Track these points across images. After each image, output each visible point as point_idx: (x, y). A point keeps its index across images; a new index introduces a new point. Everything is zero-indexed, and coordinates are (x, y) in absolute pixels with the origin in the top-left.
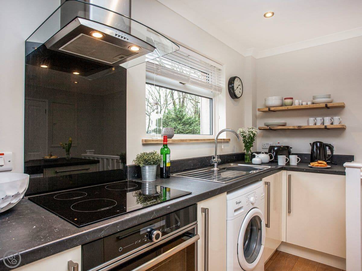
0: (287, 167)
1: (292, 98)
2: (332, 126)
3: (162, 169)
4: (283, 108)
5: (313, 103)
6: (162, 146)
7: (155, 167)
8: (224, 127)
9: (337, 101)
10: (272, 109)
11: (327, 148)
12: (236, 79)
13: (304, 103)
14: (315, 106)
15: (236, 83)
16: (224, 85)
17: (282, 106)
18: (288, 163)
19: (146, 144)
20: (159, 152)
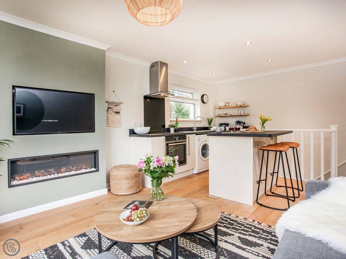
0: (225, 131)
1: (229, 103)
2: (244, 114)
3: (176, 129)
4: (226, 107)
5: (237, 105)
6: (176, 122)
7: (174, 128)
8: (199, 115)
9: (247, 104)
10: (221, 107)
11: (242, 123)
12: (205, 95)
13: (233, 105)
14: (237, 106)
15: (205, 97)
16: (199, 98)
17: (226, 106)
18: (225, 129)
19: (171, 121)
20: (175, 124)
